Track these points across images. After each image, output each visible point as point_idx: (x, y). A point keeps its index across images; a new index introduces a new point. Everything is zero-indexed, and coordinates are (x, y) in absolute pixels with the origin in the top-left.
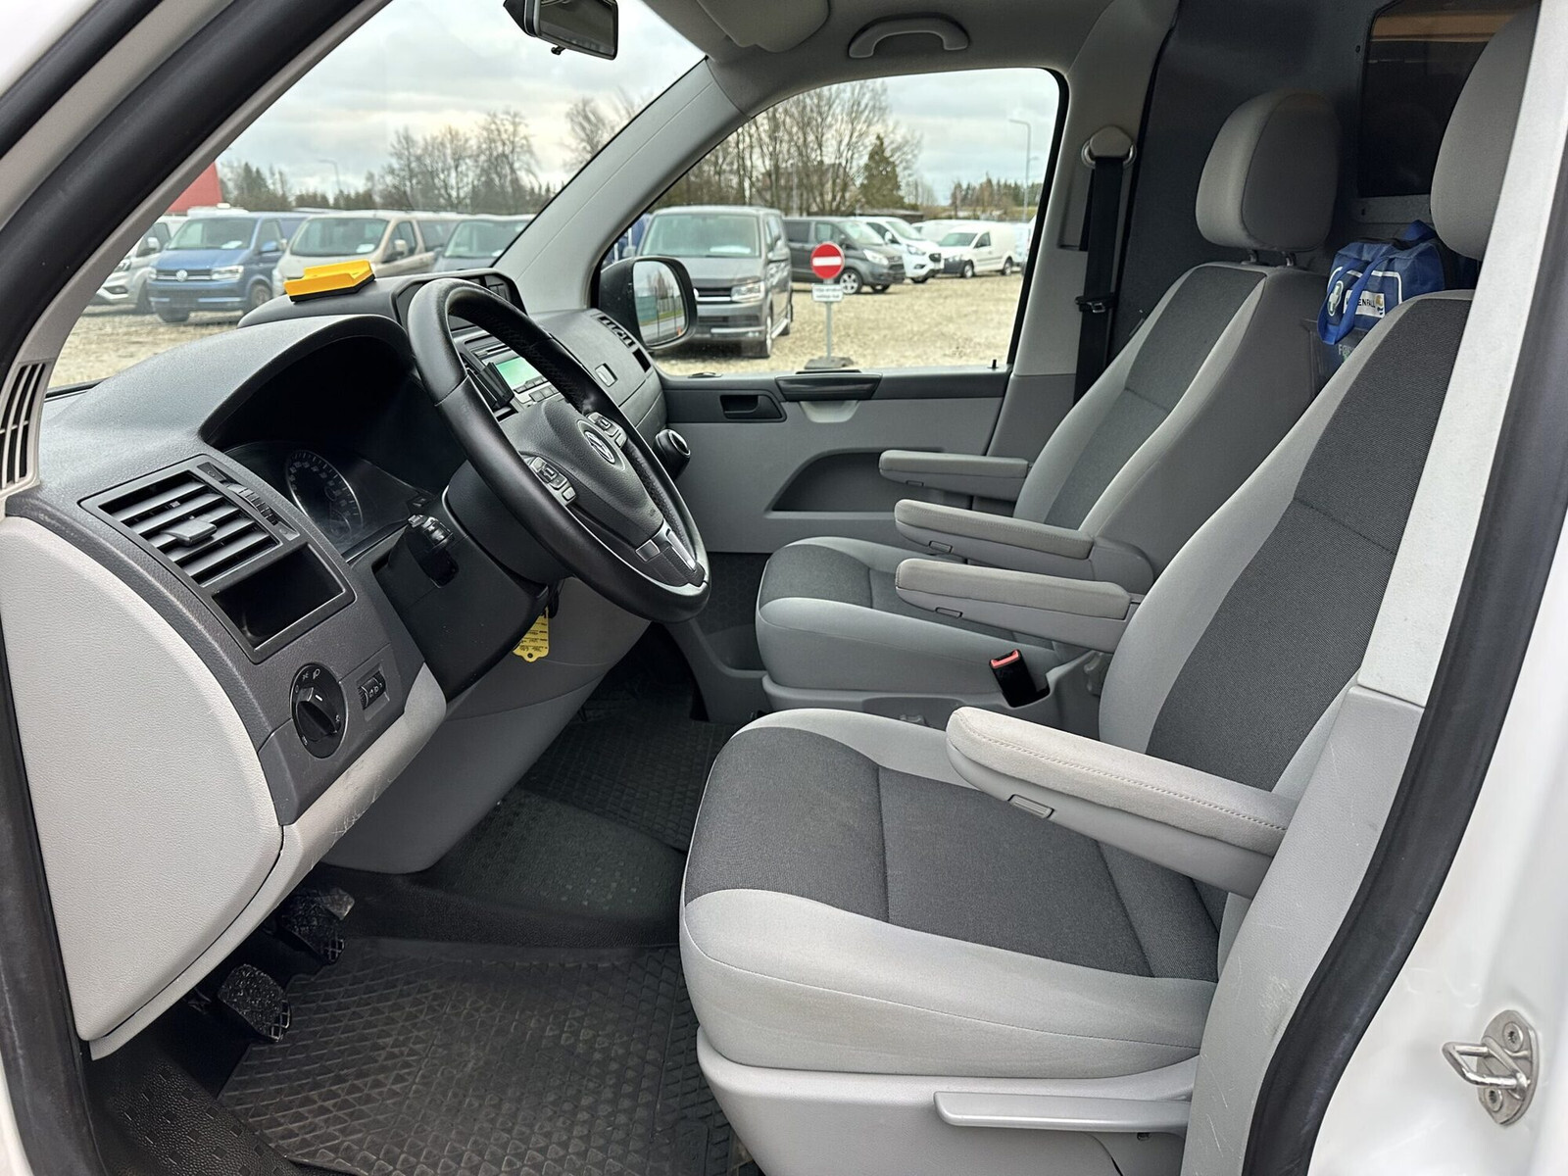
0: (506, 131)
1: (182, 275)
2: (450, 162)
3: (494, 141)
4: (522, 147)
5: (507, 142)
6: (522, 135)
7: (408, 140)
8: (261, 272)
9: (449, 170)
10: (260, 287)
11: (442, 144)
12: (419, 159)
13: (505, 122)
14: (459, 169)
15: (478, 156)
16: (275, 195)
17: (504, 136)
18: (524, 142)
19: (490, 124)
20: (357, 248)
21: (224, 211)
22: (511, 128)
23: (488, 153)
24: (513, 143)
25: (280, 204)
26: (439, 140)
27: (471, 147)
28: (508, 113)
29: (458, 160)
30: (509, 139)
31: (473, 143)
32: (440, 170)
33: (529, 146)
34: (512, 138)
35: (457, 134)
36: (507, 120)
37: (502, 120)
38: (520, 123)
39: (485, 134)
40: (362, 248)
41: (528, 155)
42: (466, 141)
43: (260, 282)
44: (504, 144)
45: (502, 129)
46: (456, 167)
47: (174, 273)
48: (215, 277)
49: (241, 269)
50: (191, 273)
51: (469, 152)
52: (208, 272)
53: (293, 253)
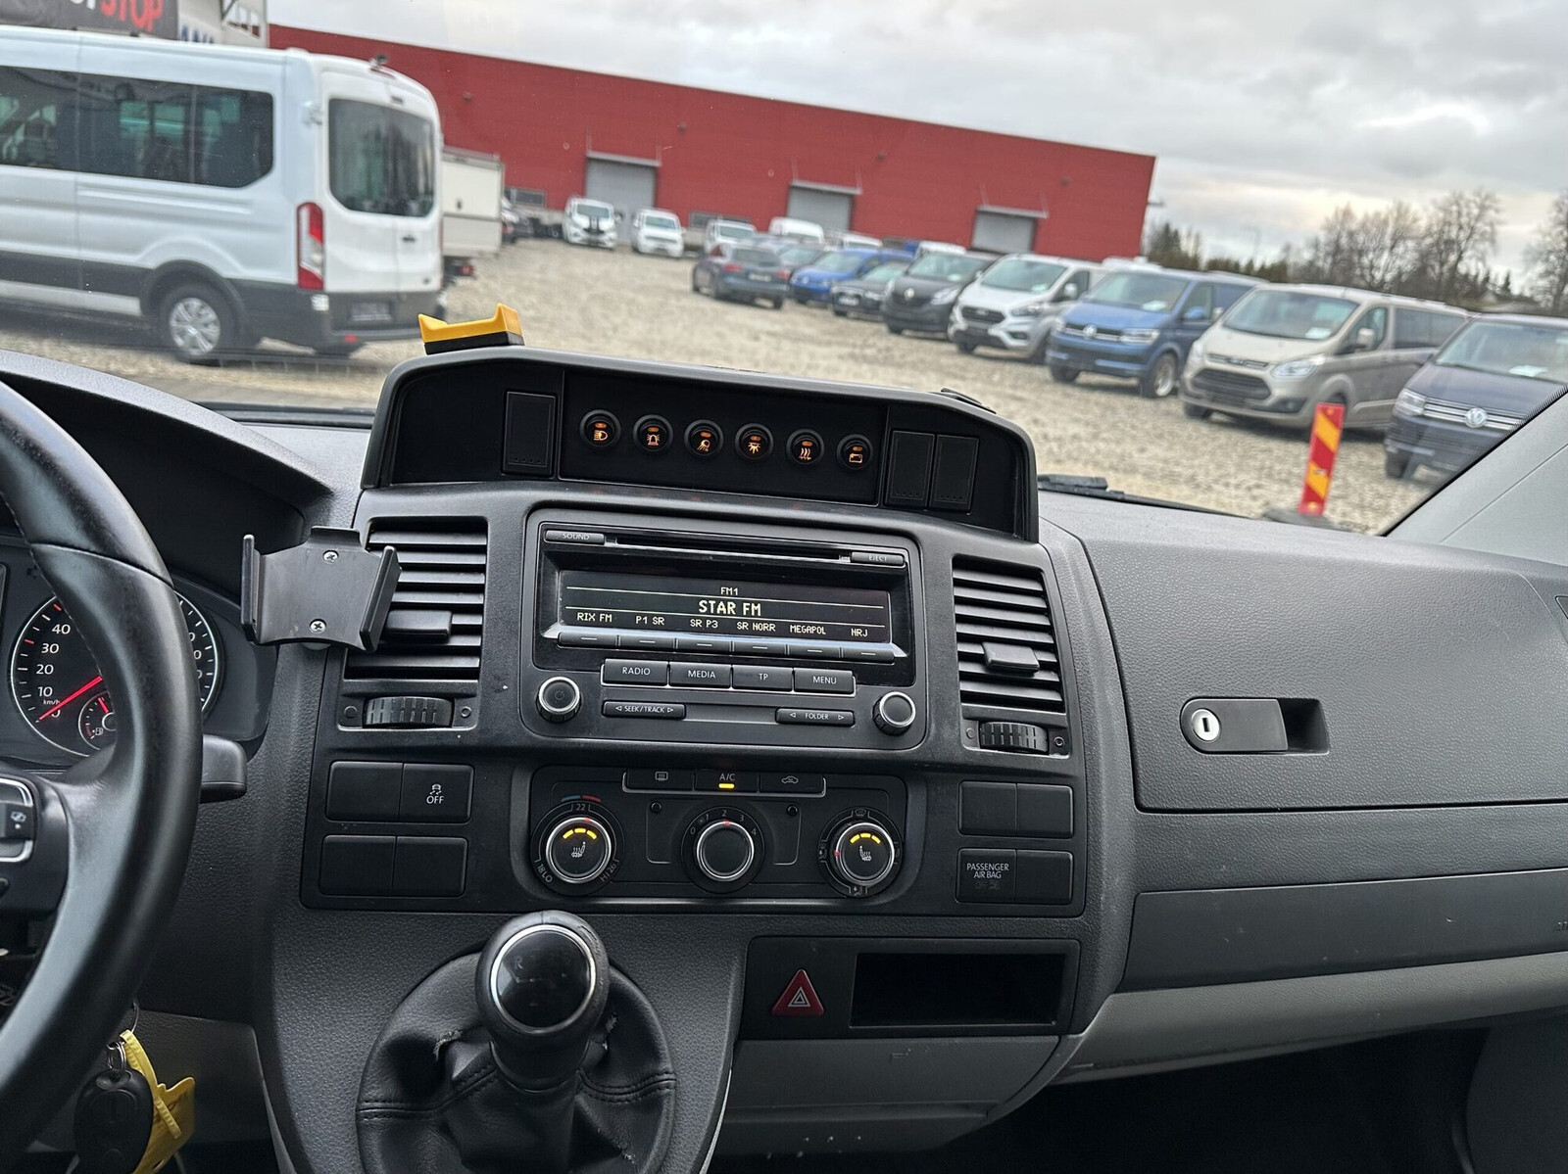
0: (1468, 214)
1: (1090, 331)
2: (1388, 242)
3: (1450, 224)
4: (1483, 234)
5: (1465, 227)
6: (1487, 220)
7: (1347, 214)
8: (1176, 340)
9: (1382, 249)
10: (1167, 357)
11: (1385, 222)
12: (1351, 235)
13: (1472, 205)
14: (1396, 250)
15: (1423, 238)
16: (1186, 256)
17: (1464, 220)
18: (1488, 229)
19: (1452, 205)
20: (1307, 331)
21: (1140, 265)
22: (1475, 211)
23: (1436, 236)
24: (1472, 229)
25: (1191, 264)
26: (1383, 217)
27: (1419, 227)
28: (1478, 194)
29: (1396, 240)
30: (1469, 224)
31: (1423, 224)
32: (1372, 249)
33: (1493, 233)
34: (1472, 222)
35: (1407, 211)
36: (1475, 202)
37: (1469, 201)
38: (1490, 207)
39: (1441, 215)
40: (1315, 333)
41: (1487, 244)
42: (1415, 220)
43: (1171, 351)
44: (1461, 228)
45: (1465, 211)
46: (1392, 247)
47: (1081, 328)
48: (1125, 339)
49: (1155, 334)
50: (1100, 331)
51: (1414, 233)
52: (1118, 333)
53: (1226, 326)
